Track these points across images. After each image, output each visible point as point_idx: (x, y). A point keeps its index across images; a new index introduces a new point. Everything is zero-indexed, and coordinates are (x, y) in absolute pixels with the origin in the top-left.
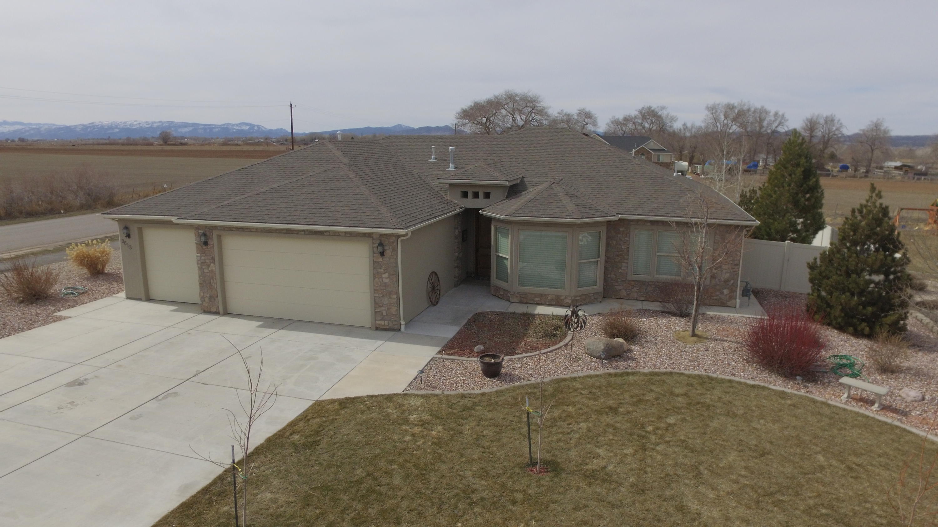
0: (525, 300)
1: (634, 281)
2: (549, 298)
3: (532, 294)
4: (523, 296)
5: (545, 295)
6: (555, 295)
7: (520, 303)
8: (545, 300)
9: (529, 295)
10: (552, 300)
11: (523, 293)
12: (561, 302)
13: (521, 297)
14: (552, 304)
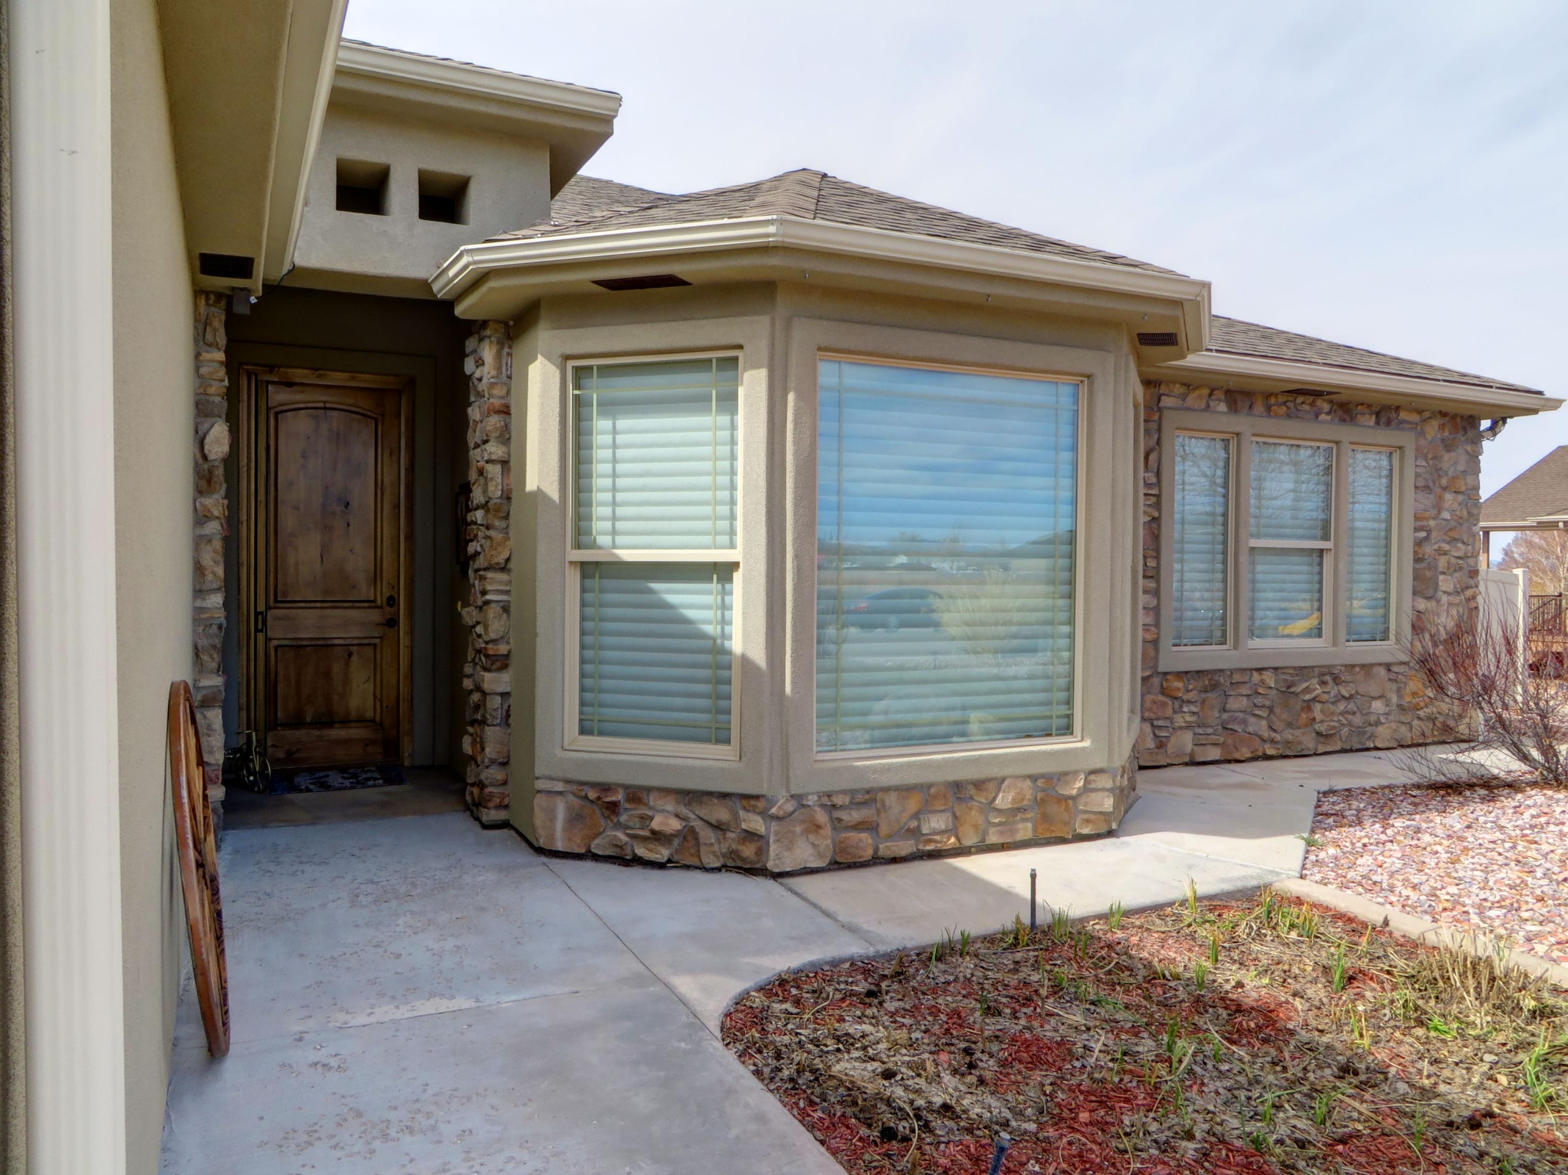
0: (864, 843)
2: (1004, 800)
3: (905, 790)
4: (855, 816)
5: (979, 785)
6: (1034, 778)
7: (836, 866)
8: (980, 820)
9: (892, 800)
10: (1017, 810)
11: (852, 792)
12: (1065, 816)
13: (837, 823)
14: (1020, 836)
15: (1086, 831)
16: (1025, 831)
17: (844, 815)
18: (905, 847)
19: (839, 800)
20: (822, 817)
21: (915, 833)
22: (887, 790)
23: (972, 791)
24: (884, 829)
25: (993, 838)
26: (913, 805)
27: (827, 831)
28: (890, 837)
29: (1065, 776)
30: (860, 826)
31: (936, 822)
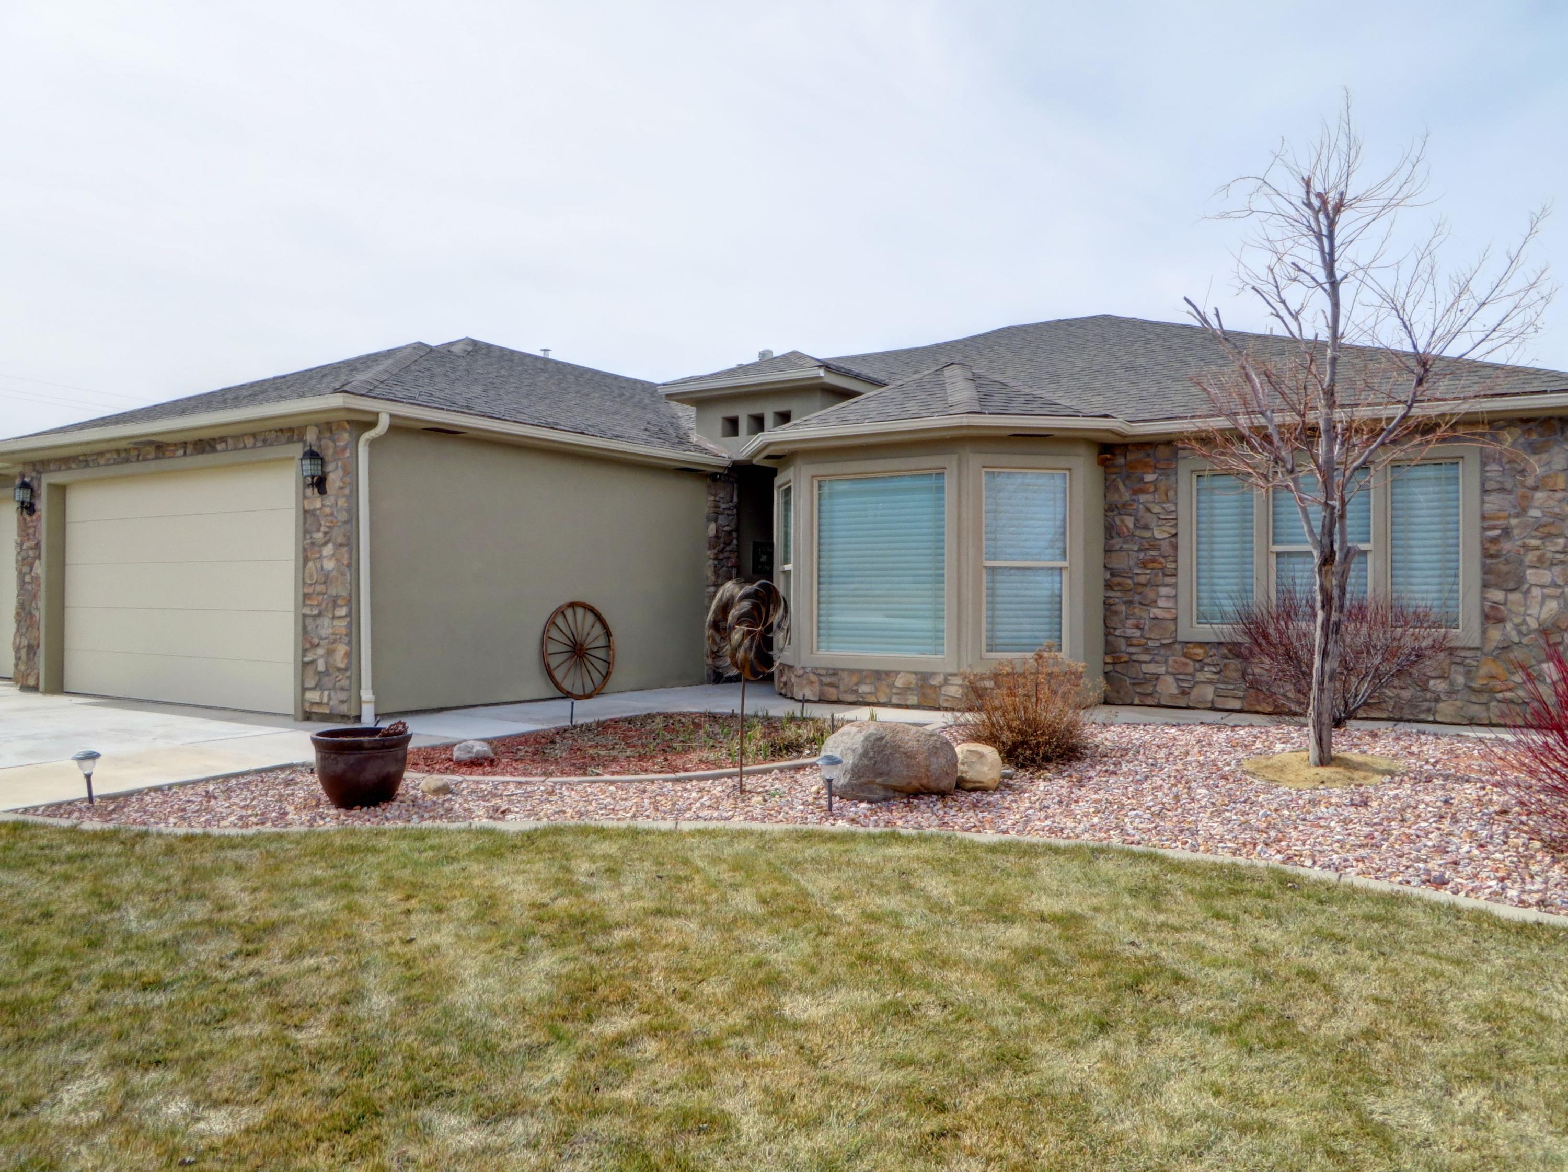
0: (832, 693)
1: (1201, 644)
2: (899, 682)
3: (852, 671)
4: (829, 680)
5: (888, 673)
6: (916, 673)
7: (821, 701)
8: (887, 691)
9: (845, 675)
10: (907, 689)
11: (827, 669)
12: (934, 696)
13: (822, 684)
14: (909, 703)
15: (946, 705)
16: (913, 699)
17: (824, 679)
18: (851, 698)
19: (822, 672)
20: (813, 678)
21: (856, 691)
22: (843, 670)
23: (884, 676)
24: (842, 688)
25: (895, 700)
26: (855, 679)
27: (817, 686)
28: (845, 692)
29: (933, 674)
30: (831, 685)
31: (864, 689)
